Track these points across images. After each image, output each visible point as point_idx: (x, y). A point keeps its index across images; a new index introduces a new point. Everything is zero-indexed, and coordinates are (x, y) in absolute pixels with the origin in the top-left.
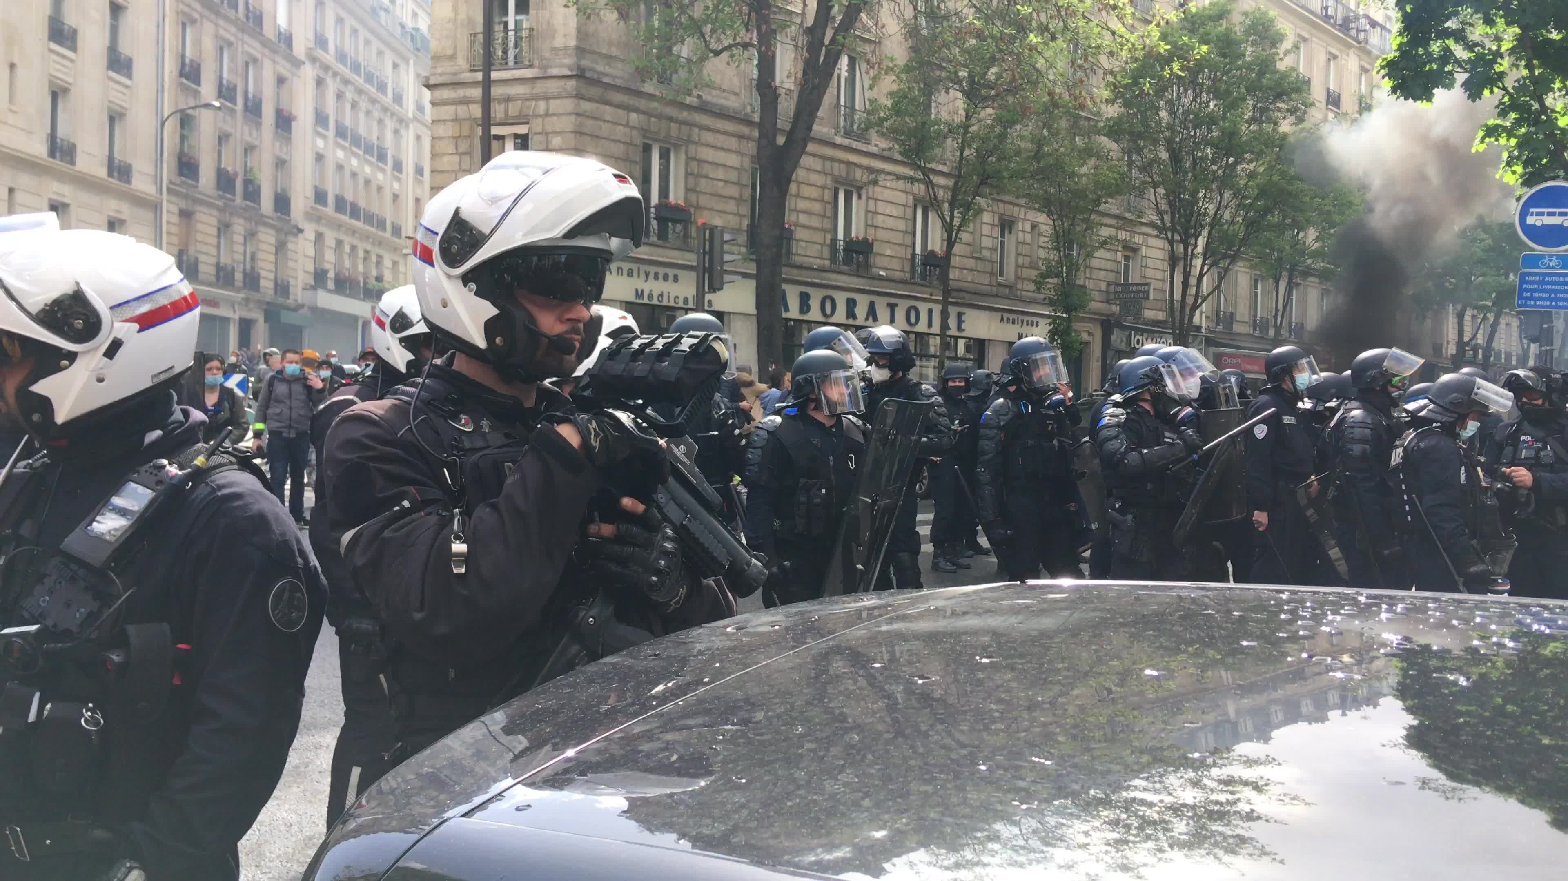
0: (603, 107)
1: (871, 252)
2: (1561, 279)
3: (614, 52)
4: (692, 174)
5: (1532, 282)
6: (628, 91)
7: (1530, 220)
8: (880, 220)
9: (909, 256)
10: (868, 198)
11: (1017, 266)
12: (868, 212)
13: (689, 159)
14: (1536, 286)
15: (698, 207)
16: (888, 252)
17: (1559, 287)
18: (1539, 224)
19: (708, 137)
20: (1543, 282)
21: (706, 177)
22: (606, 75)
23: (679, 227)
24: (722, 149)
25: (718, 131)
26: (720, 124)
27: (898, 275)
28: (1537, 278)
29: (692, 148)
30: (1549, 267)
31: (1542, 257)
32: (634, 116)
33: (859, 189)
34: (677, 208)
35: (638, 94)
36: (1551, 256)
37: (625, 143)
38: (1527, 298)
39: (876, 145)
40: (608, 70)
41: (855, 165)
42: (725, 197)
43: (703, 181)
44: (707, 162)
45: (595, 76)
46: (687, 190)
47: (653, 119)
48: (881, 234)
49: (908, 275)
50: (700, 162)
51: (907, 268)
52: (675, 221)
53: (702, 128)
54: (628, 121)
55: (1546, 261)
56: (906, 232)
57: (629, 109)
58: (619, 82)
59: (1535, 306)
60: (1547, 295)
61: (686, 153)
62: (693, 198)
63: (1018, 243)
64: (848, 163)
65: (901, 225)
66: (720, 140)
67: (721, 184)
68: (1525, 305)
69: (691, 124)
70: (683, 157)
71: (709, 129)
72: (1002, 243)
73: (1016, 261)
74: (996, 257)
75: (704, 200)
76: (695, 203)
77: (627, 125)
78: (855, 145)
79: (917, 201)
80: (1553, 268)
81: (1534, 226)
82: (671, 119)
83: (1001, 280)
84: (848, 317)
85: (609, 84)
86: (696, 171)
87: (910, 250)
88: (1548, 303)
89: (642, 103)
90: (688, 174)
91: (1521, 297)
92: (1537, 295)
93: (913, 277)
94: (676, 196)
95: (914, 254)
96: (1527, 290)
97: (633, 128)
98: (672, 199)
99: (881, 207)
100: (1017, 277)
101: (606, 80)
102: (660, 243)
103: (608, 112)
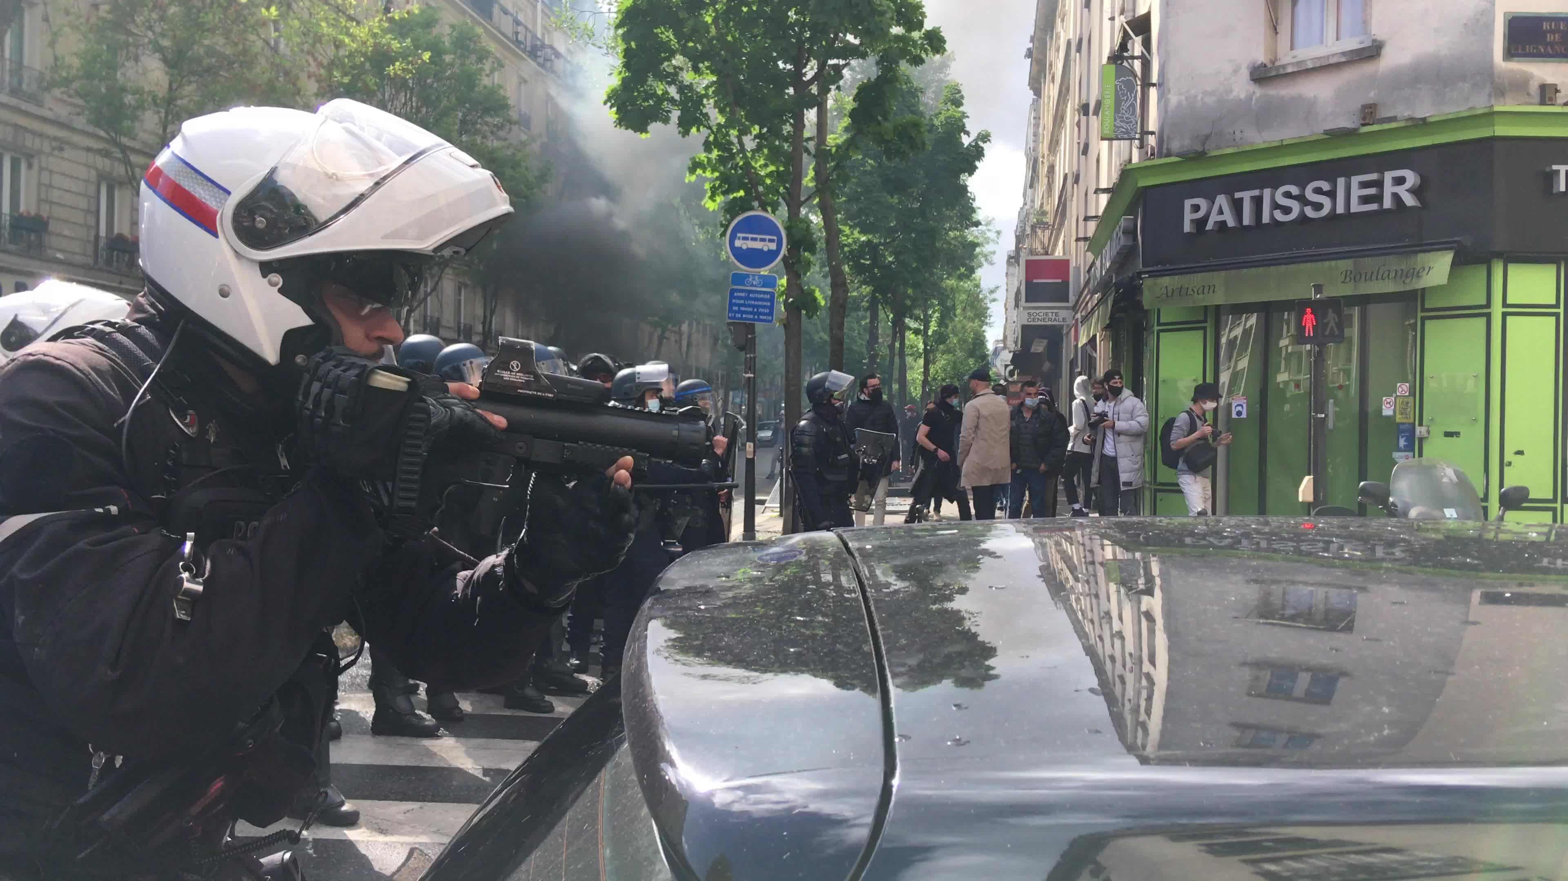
1: (46, 230)
2: (762, 296)
5: (740, 298)
7: (738, 243)
8: (55, 195)
9: (92, 238)
10: (41, 169)
12: (40, 184)
14: (742, 302)
16: (66, 232)
17: (760, 303)
18: (744, 247)
20: (747, 298)
27: (78, 259)
28: (743, 295)
30: (752, 285)
31: (748, 276)
33: (30, 157)
36: (754, 276)
38: (735, 312)
39: (51, 110)
41: (26, 129)
48: (58, 212)
49: (91, 261)
51: (90, 250)
55: (750, 279)
56: (88, 211)
59: (742, 318)
60: (750, 309)
64: (16, 126)
65: (83, 203)
68: (734, 318)
78: (25, 107)
79: (102, 176)
80: (755, 286)
81: (740, 248)
87: (93, 233)
88: (752, 316)
91: (730, 310)
92: (743, 309)
93: (96, 262)
95: (97, 237)
96: (735, 305)
99: (57, 180)
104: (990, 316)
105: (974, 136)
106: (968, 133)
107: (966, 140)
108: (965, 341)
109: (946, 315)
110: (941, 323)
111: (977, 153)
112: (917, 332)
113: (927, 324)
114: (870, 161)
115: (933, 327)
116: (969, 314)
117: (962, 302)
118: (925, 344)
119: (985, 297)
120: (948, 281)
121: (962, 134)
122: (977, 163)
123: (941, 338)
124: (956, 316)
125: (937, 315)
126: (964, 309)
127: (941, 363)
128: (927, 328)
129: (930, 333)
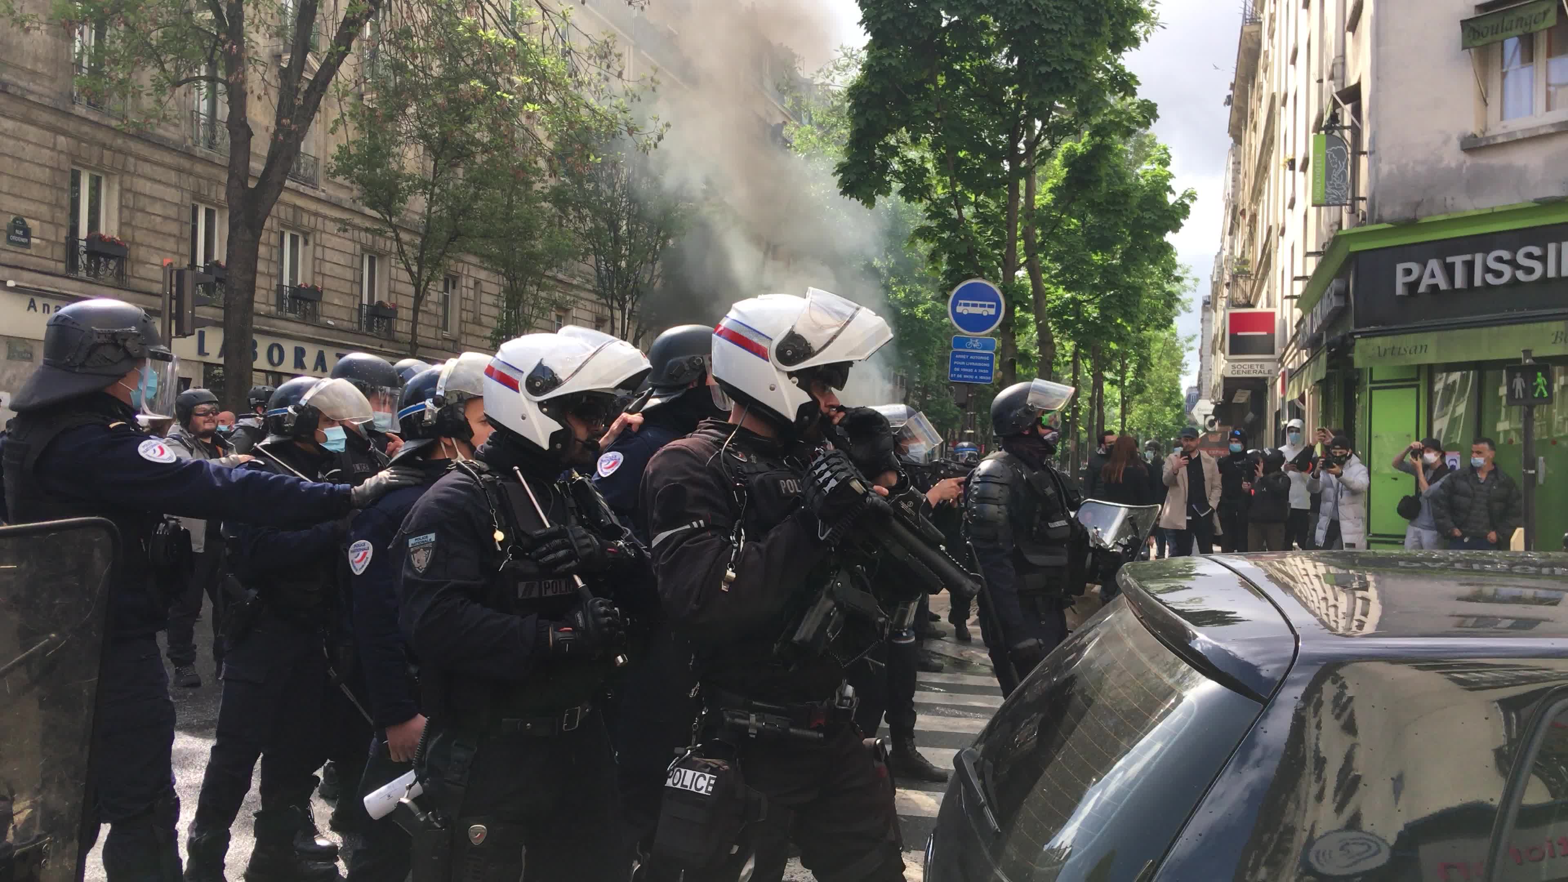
0: (26, 127)
1: (320, 300)
2: (983, 357)
3: (40, 68)
4: (127, 207)
5: (961, 360)
6: (55, 110)
8: (327, 268)
9: (357, 307)
10: (315, 245)
11: (461, 321)
12: (315, 258)
13: (123, 191)
14: (963, 363)
15: (133, 242)
16: (336, 301)
17: (980, 364)
19: (147, 169)
20: (968, 360)
21: (143, 211)
22: (32, 92)
23: (112, 264)
24: (160, 182)
25: (156, 163)
26: (158, 155)
27: (346, 325)
28: (963, 357)
29: (127, 180)
30: (973, 348)
31: (968, 339)
32: (61, 139)
33: (306, 234)
34: (111, 242)
35: (68, 115)
36: (974, 339)
37: (51, 168)
38: (957, 373)
39: (323, 191)
40: (32, 86)
41: (302, 209)
42: (164, 234)
43: (139, 215)
44: (145, 195)
45: (19, 93)
46: (122, 224)
47: (84, 145)
48: (328, 283)
49: (356, 326)
50: (136, 194)
51: (355, 318)
52: (108, 257)
53: (138, 157)
54: (55, 144)
55: (971, 343)
56: (354, 282)
57: (57, 131)
58: (46, 101)
59: (963, 379)
60: (971, 370)
61: (121, 184)
62: (128, 232)
63: (462, 298)
64: (295, 207)
65: (349, 274)
66: (159, 173)
67: (159, 219)
68: (956, 378)
69: (125, 153)
70: (117, 187)
71: (146, 160)
72: (446, 298)
73: (461, 317)
74: (440, 311)
75: (140, 236)
76: (131, 239)
77: (53, 149)
78: (302, 188)
79: (365, 250)
80: (976, 349)
82: (104, 146)
83: (446, 334)
84: (296, 367)
85: (34, 103)
86: (131, 204)
87: (357, 301)
88: (971, 377)
89: (71, 126)
90: (122, 207)
91: (952, 372)
92: (963, 370)
93: (360, 328)
94: (109, 227)
95: (361, 305)
96: (957, 366)
97: (62, 152)
98: (103, 231)
99: (329, 255)
100: (461, 333)
101: (31, 98)
102: (91, 279)
103: (32, 133)
104: (1187, 365)
105: (1179, 195)
106: (1172, 192)
107: (1171, 199)
108: (1161, 391)
109: (1144, 365)
110: (1139, 372)
111: (1184, 210)
112: (1112, 382)
113: (1122, 372)
114: (1075, 221)
115: (1130, 374)
116: (1165, 362)
117: (1158, 351)
118: (1123, 395)
119: (1182, 346)
120: (1145, 332)
121: (1168, 193)
122: (1182, 221)
123: (1139, 388)
124: (1153, 366)
125: (1134, 365)
126: (1160, 358)
127: (1137, 412)
128: (1123, 379)
129: (1126, 384)
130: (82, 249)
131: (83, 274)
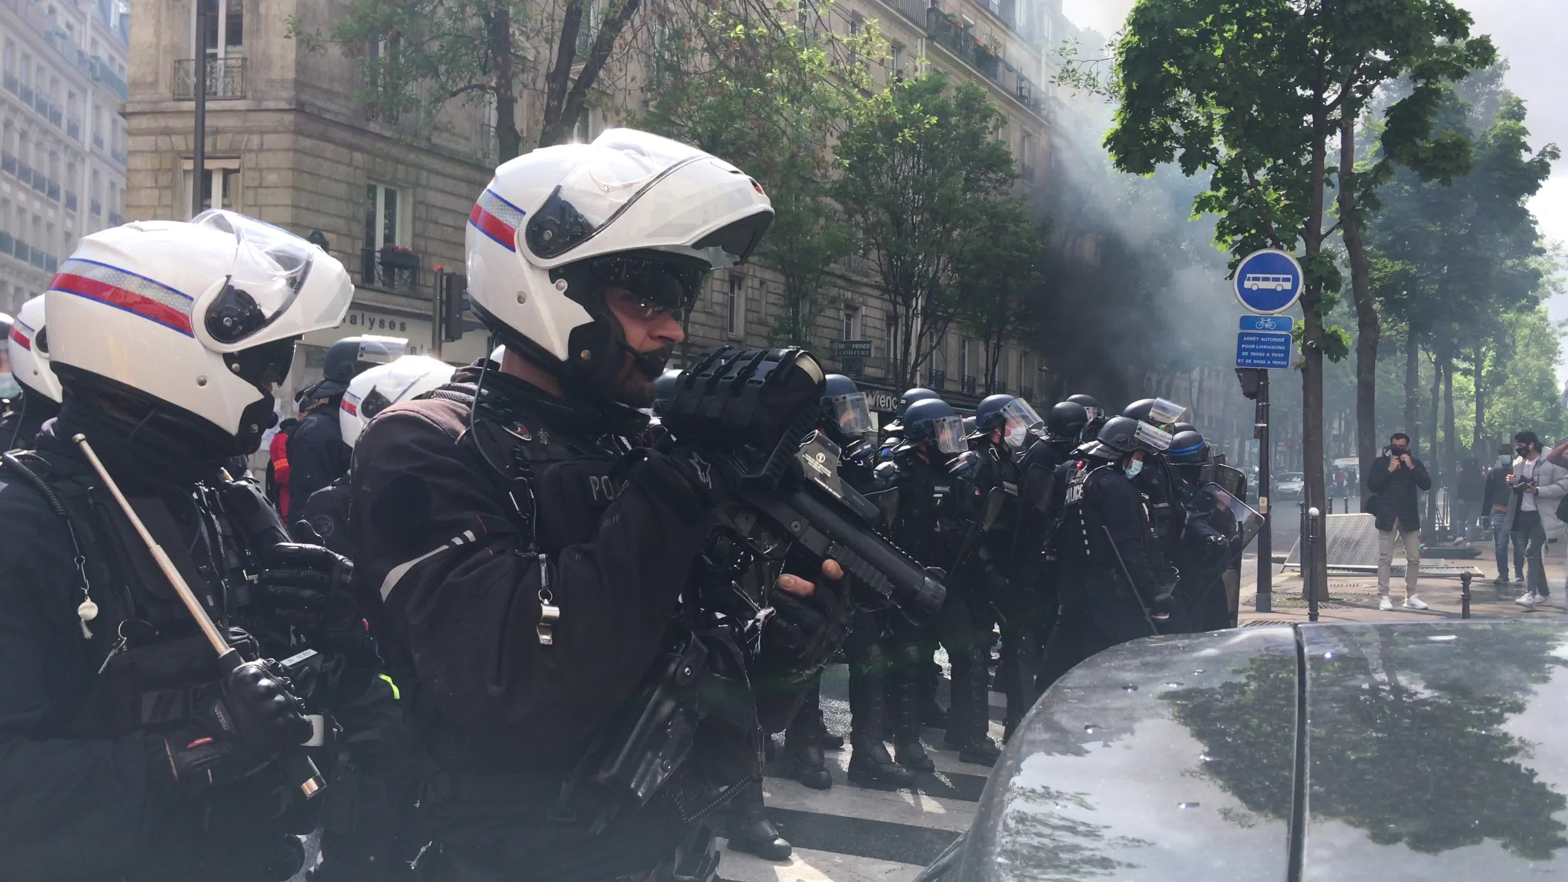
0: (324, 145)
2: (1275, 339)
3: (337, 87)
4: (420, 219)
5: (1250, 342)
6: (352, 128)
7: (1247, 284)
11: (746, 322)
13: (417, 203)
14: (1253, 346)
15: (425, 253)
17: (1273, 347)
18: (1255, 288)
19: (438, 181)
20: (1259, 343)
21: (436, 223)
22: (327, 111)
23: (406, 274)
24: (452, 194)
25: (447, 176)
26: (448, 168)
28: (1253, 339)
29: (420, 191)
30: (1264, 329)
31: (1258, 319)
32: (357, 155)
34: (404, 253)
35: (363, 132)
36: (1266, 318)
37: (348, 183)
38: (1245, 358)
40: (329, 106)
42: (454, 243)
43: (432, 226)
44: (435, 207)
45: (316, 112)
46: (415, 235)
47: (377, 159)
50: (429, 206)
52: (403, 267)
53: (431, 171)
54: (351, 160)
55: (1262, 322)
57: (351, 147)
58: (341, 119)
59: (1253, 364)
60: (1262, 354)
61: (414, 197)
62: (421, 242)
63: (747, 299)
66: (450, 184)
67: (450, 230)
68: (1244, 364)
69: (418, 167)
70: (411, 200)
71: (438, 173)
72: (732, 299)
73: (746, 317)
74: (727, 312)
75: (433, 247)
76: (423, 249)
77: (349, 165)
80: (1268, 329)
81: (1250, 289)
82: (398, 161)
83: (732, 335)
85: (330, 120)
86: (424, 216)
88: (1264, 362)
89: (365, 142)
90: (415, 219)
91: (1239, 356)
92: (1253, 354)
94: (403, 240)
96: (1245, 350)
97: (357, 168)
98: (398, 243)
100: (747, 333)
101: (328, 116)
102: (386, 289)
103: (329, 149)
104: (1560, 353)
105: (1536, 151)
106: (1528, 149)
107: (1526, 157)
108: (1529, 382)
109: (1504, 353)
110: (1498, 361)
111: (1541, 169)
112: (1466, 373)
113: (1479, 362)
114: (1406, 187)
115: (1487, 366)
116: (1533, 350)
117: (1524, 337)
118: (1477, 386)
119: (1554, 331)
120: (1505, 315)
121: (1523, 151)
122: (1540, 182)
123: (1497, 378)
124: (1516, 353)
125: (1492, 353)
126: (1527, 345)
127: (1498, 407)
128: (1479, 368)
129: (1483, 373)
130: (377, 260)
131: (378, 284)
